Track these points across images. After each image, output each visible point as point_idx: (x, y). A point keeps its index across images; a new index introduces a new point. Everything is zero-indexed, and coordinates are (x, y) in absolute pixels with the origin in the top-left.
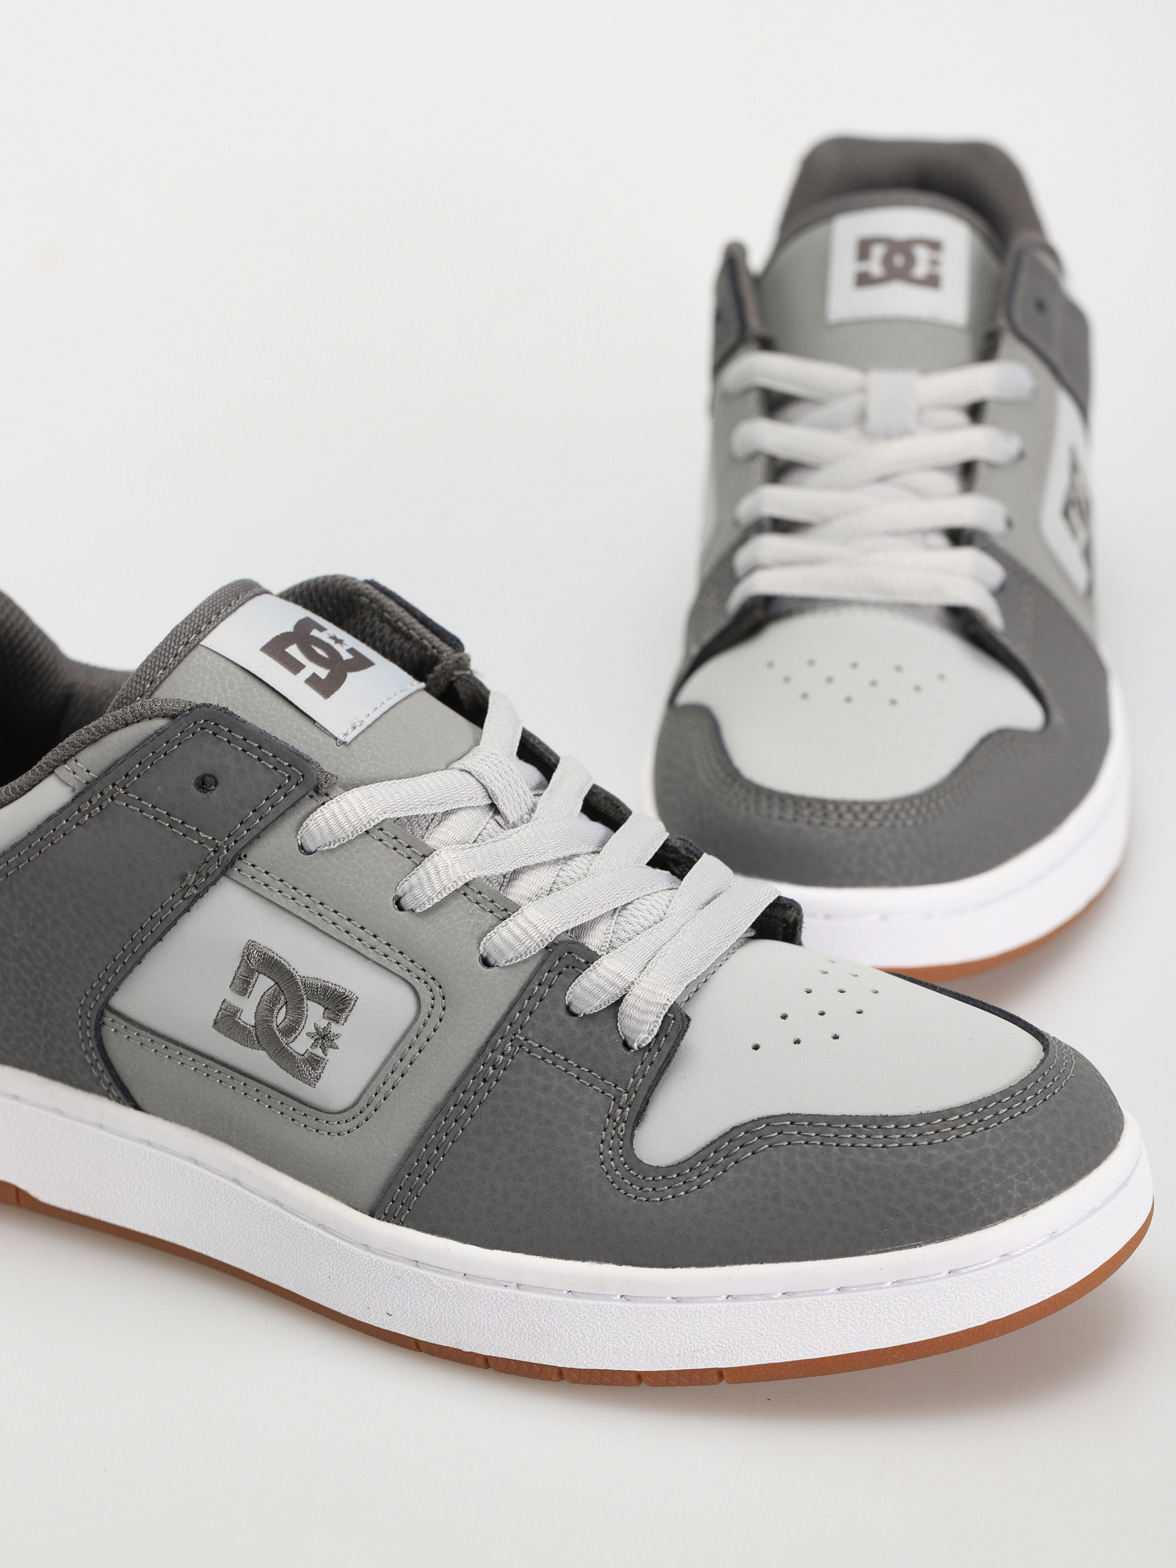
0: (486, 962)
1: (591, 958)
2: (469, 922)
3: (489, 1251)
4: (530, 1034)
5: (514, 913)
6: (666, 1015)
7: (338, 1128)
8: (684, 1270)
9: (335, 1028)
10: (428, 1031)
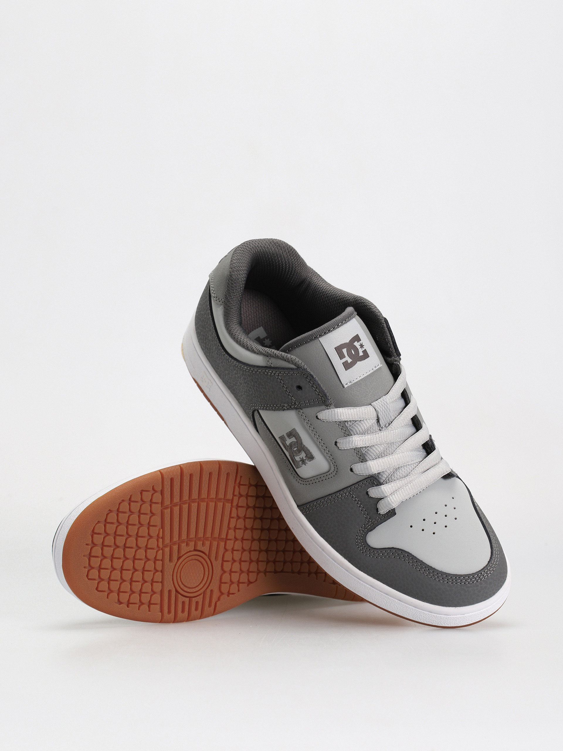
0: (351, 470)
1: (380, 484)
2: (352, 458)
3: (320, 537)
4: (354, 494)
5: (365, 462)
6: (390, 510)
7: (299, 481)
8: (364, 573)
9: (307, 461)
10: (330, 477)
